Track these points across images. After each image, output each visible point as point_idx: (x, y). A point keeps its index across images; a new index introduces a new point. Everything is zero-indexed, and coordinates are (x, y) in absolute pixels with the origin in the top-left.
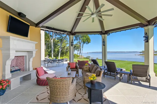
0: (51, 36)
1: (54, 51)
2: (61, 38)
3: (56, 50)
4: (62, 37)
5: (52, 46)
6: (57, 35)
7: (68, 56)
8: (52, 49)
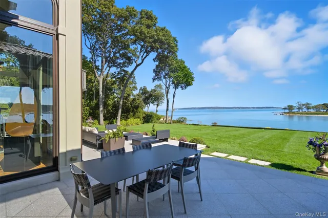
0: (99, 69)
1: (106, 105)
2: (121, 74)
3: (110, 102)
4: (124, 71)
5: (101, 93)
6: (111, 66)
7: (139, 118)
8: (101, 100)
